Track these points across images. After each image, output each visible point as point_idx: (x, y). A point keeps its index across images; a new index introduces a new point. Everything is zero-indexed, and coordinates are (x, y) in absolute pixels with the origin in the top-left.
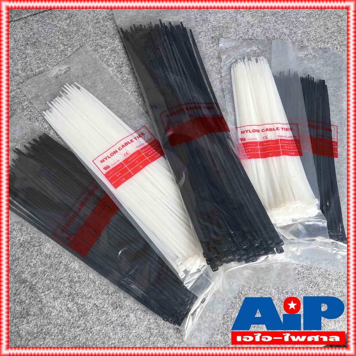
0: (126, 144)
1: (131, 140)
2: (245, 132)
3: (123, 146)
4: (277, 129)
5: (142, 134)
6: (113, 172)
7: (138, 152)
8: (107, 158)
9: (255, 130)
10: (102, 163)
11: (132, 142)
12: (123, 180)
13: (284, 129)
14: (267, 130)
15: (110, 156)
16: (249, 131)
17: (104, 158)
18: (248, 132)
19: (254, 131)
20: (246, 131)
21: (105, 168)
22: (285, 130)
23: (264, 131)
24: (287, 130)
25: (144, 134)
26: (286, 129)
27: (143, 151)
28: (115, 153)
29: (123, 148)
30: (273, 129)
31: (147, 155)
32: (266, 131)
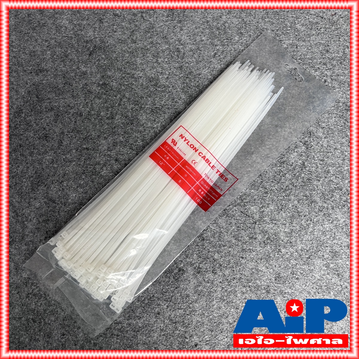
0: (207, 161)
1: (213, 166)
3: (204, 157)
5: (226, 178)
6: (170, 150)
7: (198, 176)
8: (187, 141)
10: (180, 136)
11: (212, 168)
12: (161, 163)
15: (189, 144)
17: (186, 138)
21: (174, 141)
25: (226, 181)
27: (202, 183)
28: (194, 150)
29: (202, 157)
31: (197, 188)
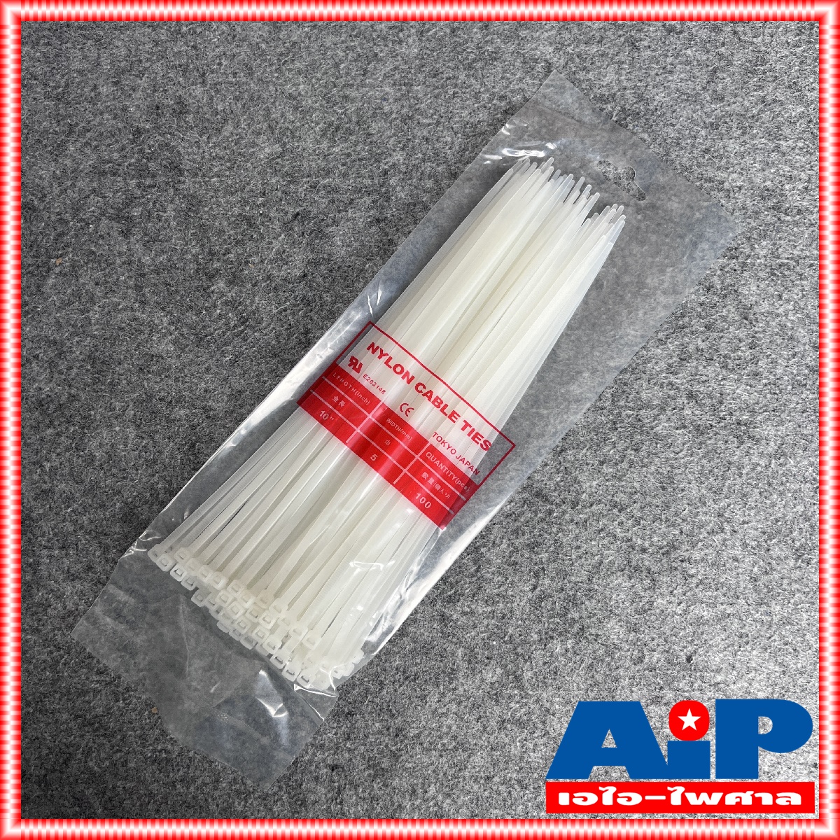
2: (378, 353)
4: (453, 416)
9: (403, 368)
13: (468, 429)
14: (429, 395)
16: (387, 358)
18: (385, 359)
19: (398, 369)
20: (382, 351)
22: (469, 435)
23: (421, 392)
24: (473, 439)
26: (477, 434)
30: (442, 406)
32: (425, 395)
